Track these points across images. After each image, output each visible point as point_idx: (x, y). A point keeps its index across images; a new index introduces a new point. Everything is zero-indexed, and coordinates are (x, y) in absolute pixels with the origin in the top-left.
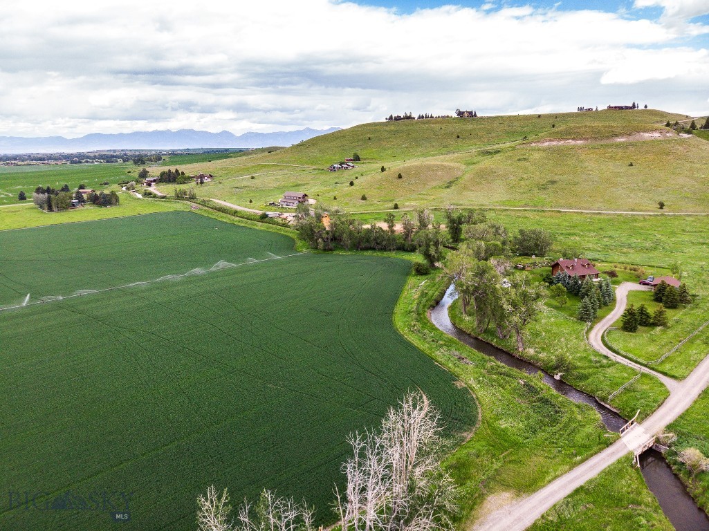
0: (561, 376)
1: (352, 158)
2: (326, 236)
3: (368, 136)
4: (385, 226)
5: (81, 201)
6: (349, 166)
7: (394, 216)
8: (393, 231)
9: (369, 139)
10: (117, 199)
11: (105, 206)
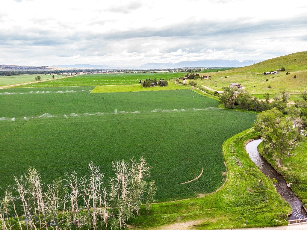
0: (291, 185)
1: (281, 69)
5: (156, 84)
6: (275, 72)
9: (295, 60)
10: (167, 84)
11: (162, 86)
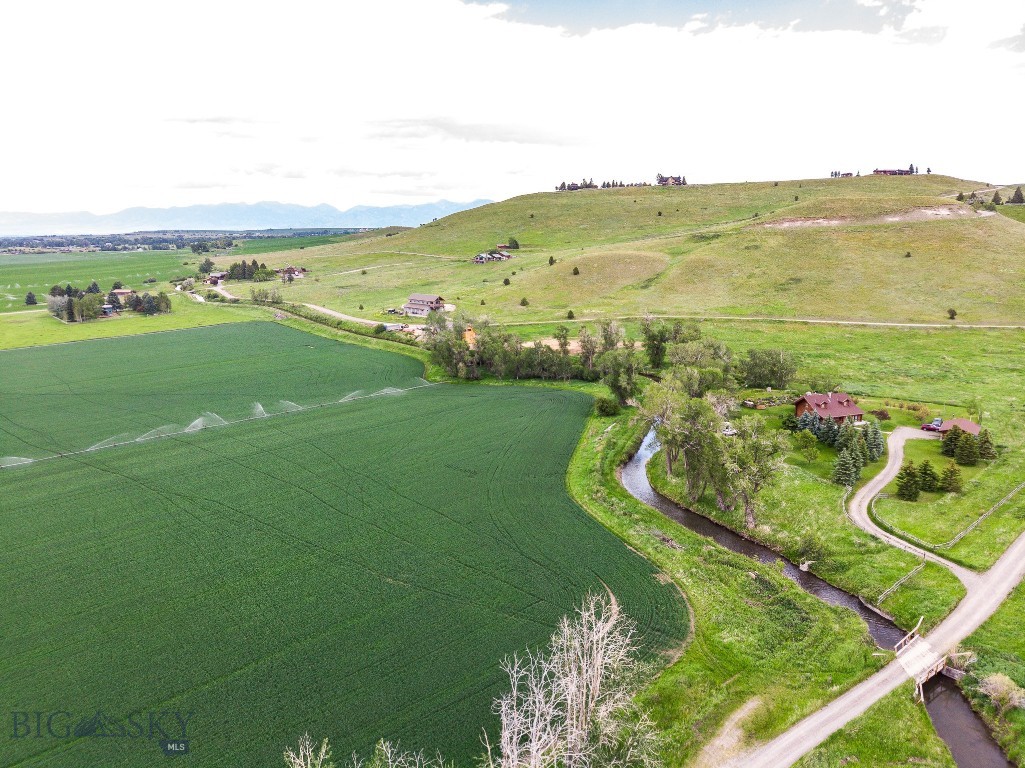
0: (810, 567)
1: (507, 245)
2: (470, 358)
3: (530, 212)
4: (554, 344)
5: (116, 306)
6: (503, 255)
7: (567, 330)
8: (566, 352)
9: (532, 216)
10: (168, 306)
11: (152, 314)
